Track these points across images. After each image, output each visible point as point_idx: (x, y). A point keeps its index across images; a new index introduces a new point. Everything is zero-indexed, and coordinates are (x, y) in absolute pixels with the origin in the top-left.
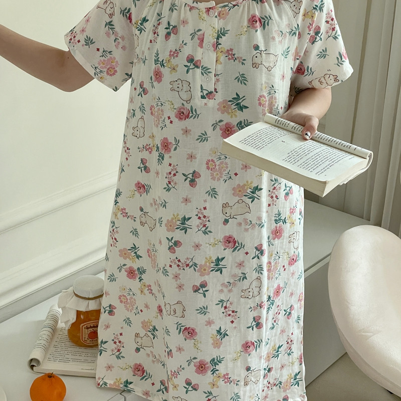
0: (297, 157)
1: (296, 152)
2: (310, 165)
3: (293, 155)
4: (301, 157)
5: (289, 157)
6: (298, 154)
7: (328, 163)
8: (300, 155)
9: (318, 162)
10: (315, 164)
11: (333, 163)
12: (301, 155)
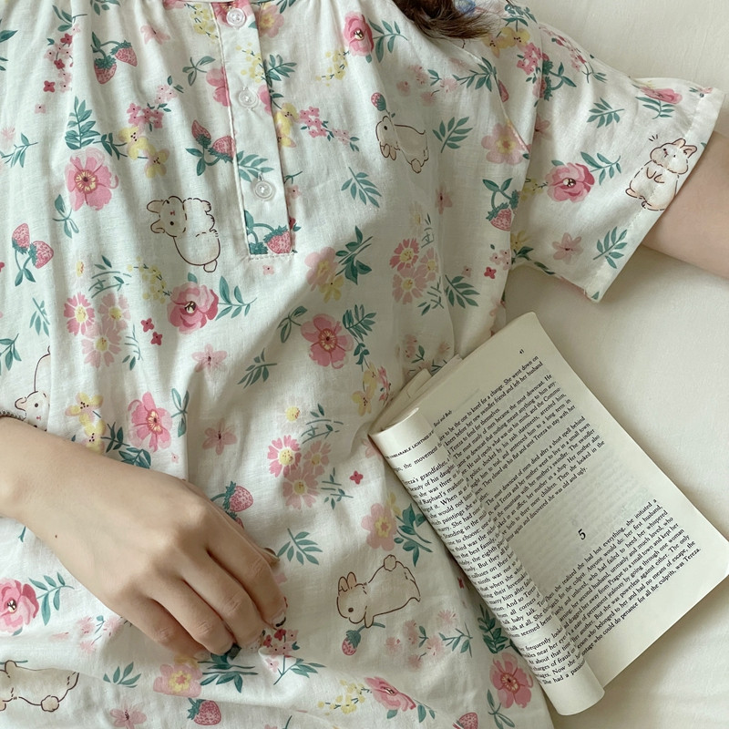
0: (566, 449)
1: (563, 472)
2: (546, 404)
3: (573, 463)
4: (555, 448)
5: (584, 453)
6: (560, 465)
7: (502, 406)
8: (558, 456)
9: (523, 414)
10: (532, 407)
11: (492, 400)
12: (554, 460)
